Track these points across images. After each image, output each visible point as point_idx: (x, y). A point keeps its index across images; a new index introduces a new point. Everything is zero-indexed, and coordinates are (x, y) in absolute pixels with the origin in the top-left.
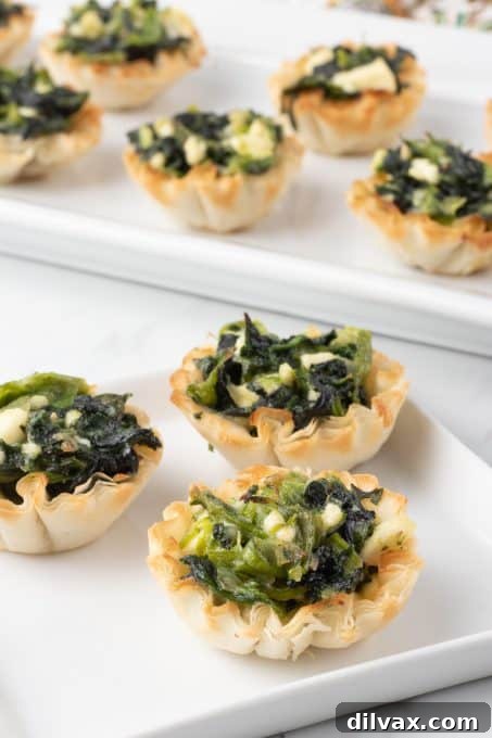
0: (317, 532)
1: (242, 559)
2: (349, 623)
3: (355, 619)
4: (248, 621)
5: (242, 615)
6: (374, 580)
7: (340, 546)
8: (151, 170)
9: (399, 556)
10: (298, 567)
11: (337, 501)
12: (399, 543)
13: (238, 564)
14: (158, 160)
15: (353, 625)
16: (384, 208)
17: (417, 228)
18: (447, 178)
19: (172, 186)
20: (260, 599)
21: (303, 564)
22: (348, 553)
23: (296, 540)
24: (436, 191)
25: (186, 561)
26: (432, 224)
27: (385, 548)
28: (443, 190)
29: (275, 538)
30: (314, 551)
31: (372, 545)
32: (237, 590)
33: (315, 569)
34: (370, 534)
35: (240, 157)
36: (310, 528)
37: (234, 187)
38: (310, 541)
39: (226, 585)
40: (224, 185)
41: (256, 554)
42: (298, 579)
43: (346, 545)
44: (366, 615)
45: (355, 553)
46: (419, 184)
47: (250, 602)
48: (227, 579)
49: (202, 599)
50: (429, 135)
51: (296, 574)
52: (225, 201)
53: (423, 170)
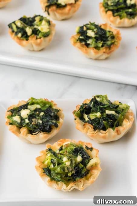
0: (75, 163)
1: (57, 170)
2: (82, 187)
3: (84, 185)
4: (58, 185)
5: (57, 183)
6: (89, 173)
7: (81, 166)
8: (18, 38)
9: (95, 168)
10: (70, 173)
11: (81, 155)
12: (96, 165)
13: (56, 171)
14: (20, 35)
15: (83, 186)
16: (82, 46)
17: (92, 52)
18: (97, 36)
19: (25, 42)
20: (61, 181)
21: (71, 172)
22: (83, 168)
23: (70, 165)
24: (95, 40)
25: (44, 169)
26: (95, 50)
27: (92, 166)
28: (97, 39)
29: (65, 164)
30: (75, 168)
31: (89, 165)
32: (56, 178)
33: (74, 173)
34: (89, 162)
35: (42, 33)
36: (74, 162)
37: (41, 41)
38: (74, 165)
39: (53, 176)
40: (39, 41)
41: (60, 170)
42: (70, 176)
43: (82, 166)
44: (86, 184)
45: (84, 168)
46: (90, 38)
47: (59, 181)
48: (54, 174)
49: (48, 178)
50: (90, 22)
51: (70, 174)
52: (39, 45)
53: (91, 33)
